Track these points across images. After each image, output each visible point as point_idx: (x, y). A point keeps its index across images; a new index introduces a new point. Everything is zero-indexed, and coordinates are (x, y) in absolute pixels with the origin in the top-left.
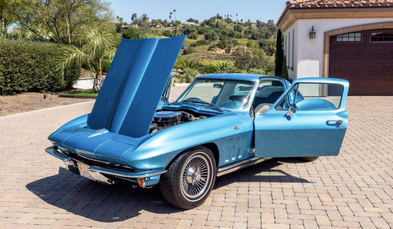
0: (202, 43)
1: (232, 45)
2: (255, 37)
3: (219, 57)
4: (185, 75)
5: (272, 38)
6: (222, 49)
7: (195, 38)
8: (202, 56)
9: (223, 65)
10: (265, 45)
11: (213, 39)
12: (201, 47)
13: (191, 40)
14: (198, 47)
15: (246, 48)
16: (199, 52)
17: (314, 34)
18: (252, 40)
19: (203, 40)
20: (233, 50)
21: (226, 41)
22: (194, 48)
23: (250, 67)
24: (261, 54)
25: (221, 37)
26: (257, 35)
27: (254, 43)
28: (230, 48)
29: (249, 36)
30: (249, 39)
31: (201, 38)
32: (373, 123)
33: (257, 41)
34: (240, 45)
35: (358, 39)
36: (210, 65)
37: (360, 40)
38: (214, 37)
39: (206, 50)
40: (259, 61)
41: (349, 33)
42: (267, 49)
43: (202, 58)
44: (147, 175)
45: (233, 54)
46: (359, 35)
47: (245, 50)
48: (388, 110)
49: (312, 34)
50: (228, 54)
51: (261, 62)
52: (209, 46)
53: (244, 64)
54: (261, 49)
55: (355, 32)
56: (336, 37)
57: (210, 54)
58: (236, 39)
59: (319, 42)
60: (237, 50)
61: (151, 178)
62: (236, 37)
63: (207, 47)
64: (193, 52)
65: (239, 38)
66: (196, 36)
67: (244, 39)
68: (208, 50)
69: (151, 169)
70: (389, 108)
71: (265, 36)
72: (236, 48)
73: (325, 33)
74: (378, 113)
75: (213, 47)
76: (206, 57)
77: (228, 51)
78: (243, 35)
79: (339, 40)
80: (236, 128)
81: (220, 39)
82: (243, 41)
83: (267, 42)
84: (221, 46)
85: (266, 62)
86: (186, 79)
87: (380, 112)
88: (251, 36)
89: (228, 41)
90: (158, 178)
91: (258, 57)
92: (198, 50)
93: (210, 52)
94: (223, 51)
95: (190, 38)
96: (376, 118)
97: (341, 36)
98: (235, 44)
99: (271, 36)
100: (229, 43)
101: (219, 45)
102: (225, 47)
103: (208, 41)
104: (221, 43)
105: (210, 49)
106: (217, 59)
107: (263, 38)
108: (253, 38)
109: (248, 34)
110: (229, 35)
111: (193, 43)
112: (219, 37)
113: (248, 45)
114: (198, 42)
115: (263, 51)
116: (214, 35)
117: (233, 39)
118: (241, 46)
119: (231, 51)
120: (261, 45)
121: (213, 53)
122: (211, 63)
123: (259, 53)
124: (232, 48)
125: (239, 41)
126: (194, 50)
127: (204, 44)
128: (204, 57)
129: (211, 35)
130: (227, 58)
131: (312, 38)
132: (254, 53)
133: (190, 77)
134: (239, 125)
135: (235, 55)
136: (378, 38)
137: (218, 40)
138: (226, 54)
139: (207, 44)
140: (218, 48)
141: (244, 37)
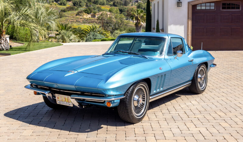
0: (71, 9)
1: (96, 11)
2: (116, 4)
3: (86, 21)
4: (60, 35)
5: (130, 5)
6: (88, 14)
7: (64, 5)
8: (71, 21)
9: (93, 28)
10: (124, 11)
11: (81, 6)
12: (70, 12)
13: (61, 6)
14: (68, 12)
15: (109, 13)
16: (68, 16)
17: (180, 3)
18: (113, 7)
19: (72, 6)
20: (97, 15)
21: (92, 7)
22: (64, 13)
23: (113, 29)
24: (122, 18)
25: (87, 4)
26: (117, 3)
27: (115, 9)
28: (95, 13)
29: (110, 3)
30: (111, 6)
31: (70, 5)
32: (231, 69)
33: (118, 7)
34: (103, 11)
35: (213, 8)
36: (79, 28)
37: (214, 9)
38: (81, 4)
39: (75, 15)
40: (121, 24)
41: (206, 3)
42: (126, 14)
43: (71, 22)
44: (113, 99)
45: (98, 19)
46: (213, 4)
47: (108, 16)
48: (239, 61)
49: (179, 4)
50: (93, 18)
51: (122, 25)
52: (77, 11)
53: (108, 27)
54: (122, 14)
55: (210, 2)
56: (197, 6)
57: (78, 18)
58: (100, 6)
59: (184, 10)
60: (101, 15)
61: (115, 101)
62: (100, 4)
63: (76, 12)
64: (63, 16)
65: (102, 5)
66: (65, 3)
67: (107, 6)
68: (77, 15)
69: (116, 95)
70: (238, 59)
71: (124, 3)
72: (101, 13)
73: (189, 3)
74: (232, 63)
75: (81, 12)
76: (75, 21)
77: (94, 16)
78: (105, 3)
79: (198, 8)
80: (160, 69)
81: (87, 6)
82: (106, 7)
83: (126, 8)
84: (87, 12)
85: (126, 25)
86: (62, 39)
87: (233, 62)
88: (112, 3)
89: (93, 7)
90: (119, 101)
91: (120, 21)
92: (68, 15)
93: (78, 16)
94: (89, 16)
95: (60, 5)
96: (232, 66)
97: (200, 5)
98: (100, 10)
99: (129, 4)
100: (94, 9)
101: (85, 11)
102: (91, 13)
103: (76, 7)
104: (88, 9)
105: (78, 14)
106: (84, 23)
107: (123, 5)
108: (114, 5)
109: (110, 2)
110: (94, 2)
111: (63, 9)
112: (85, 4)
113: (110, 11)
114: (67, 8)
115: (123, 16)
116: (81, 2)
117: (97, 6)
118: (105, 12)
119: (97, 16)
120: (121, 11)
121: (81, 17)
122: (79, 26)
123: (120, 18)
124: (97, 14)
125: (103, 7)
126: (64, 15)
127: (73, 10)
128: (72, 21)
129: (78, 2)
130: (93, 22)
131: (179, 6)
132: (116, 18)
133: (66, 37)
134: (162, 67)
135: (100, 20)
136: (227, 7)
137: (85, 7)
138: (92, 18)
139: (76, 10)
140: (85, 14)
141: (107, 4)
